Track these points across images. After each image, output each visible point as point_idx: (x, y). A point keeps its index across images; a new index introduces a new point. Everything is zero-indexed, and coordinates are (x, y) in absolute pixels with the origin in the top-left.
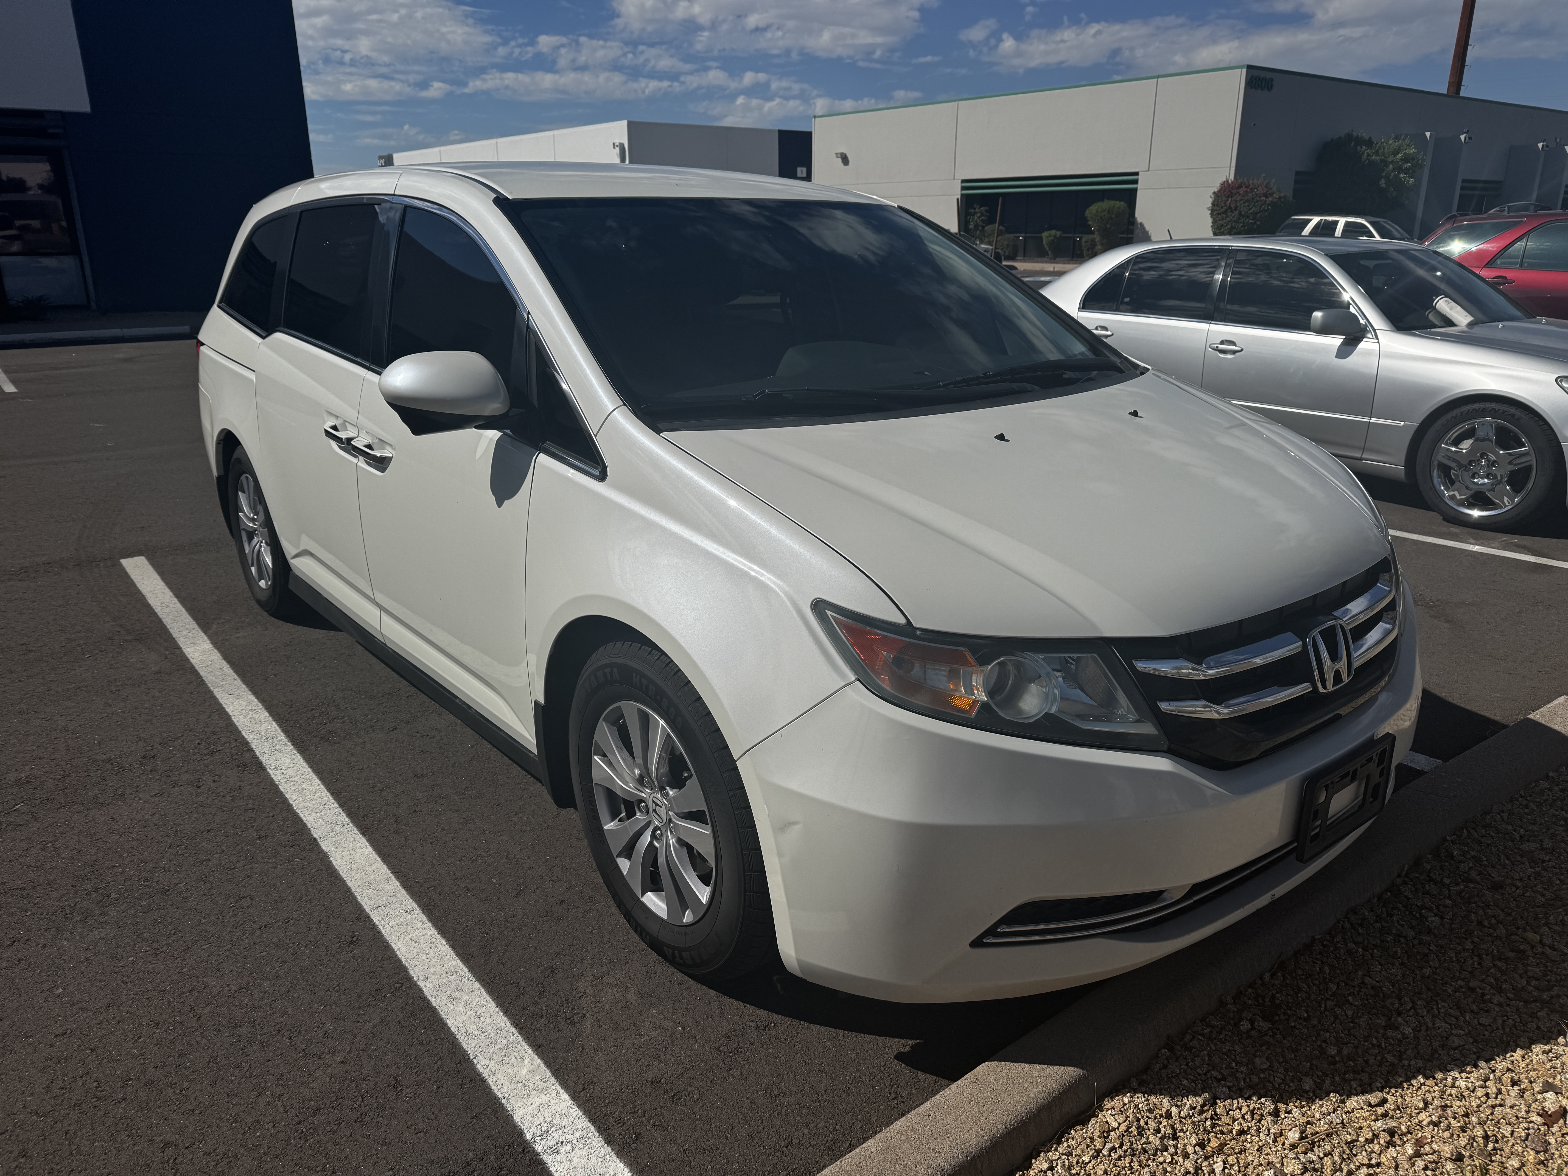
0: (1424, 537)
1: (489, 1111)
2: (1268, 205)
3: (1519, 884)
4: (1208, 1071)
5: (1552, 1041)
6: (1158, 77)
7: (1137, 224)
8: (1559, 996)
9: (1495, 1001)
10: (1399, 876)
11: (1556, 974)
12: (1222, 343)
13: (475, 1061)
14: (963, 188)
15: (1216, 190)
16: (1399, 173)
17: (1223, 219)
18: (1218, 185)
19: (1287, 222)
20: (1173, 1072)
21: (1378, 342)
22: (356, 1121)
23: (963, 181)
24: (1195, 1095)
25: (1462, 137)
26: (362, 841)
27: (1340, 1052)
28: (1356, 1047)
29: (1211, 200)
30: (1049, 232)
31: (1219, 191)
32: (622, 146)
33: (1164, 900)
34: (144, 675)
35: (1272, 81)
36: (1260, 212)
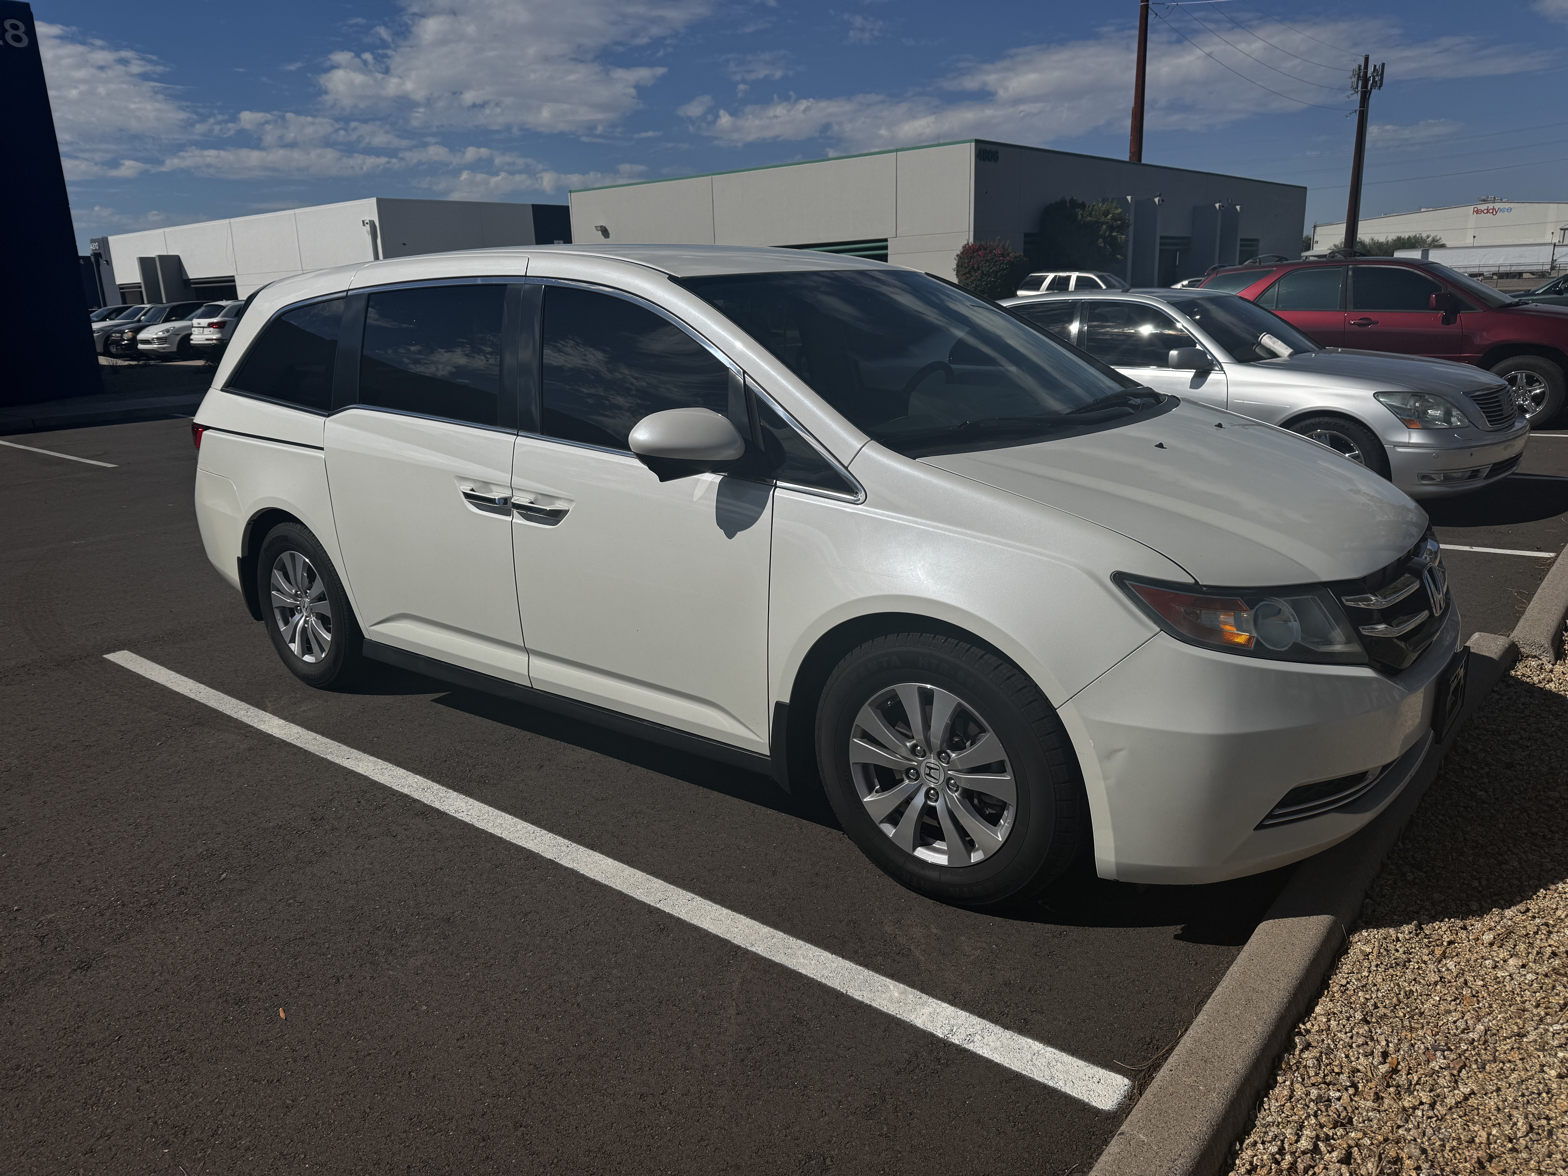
2: (1007, 264)
6: (897, 151)
15: (959, 253)
16: (1111, 232)
17: (967, 278)
18: (961, 248)
19: (1026, 281)
21: (1224, 374)
24: (1408, 924)
25: (1156, 200)
29: (956, 262)
31: (962, 253)
32: (372, 224)
33: (1366, 781)
35: (997, 153)
36: (1000, 271)
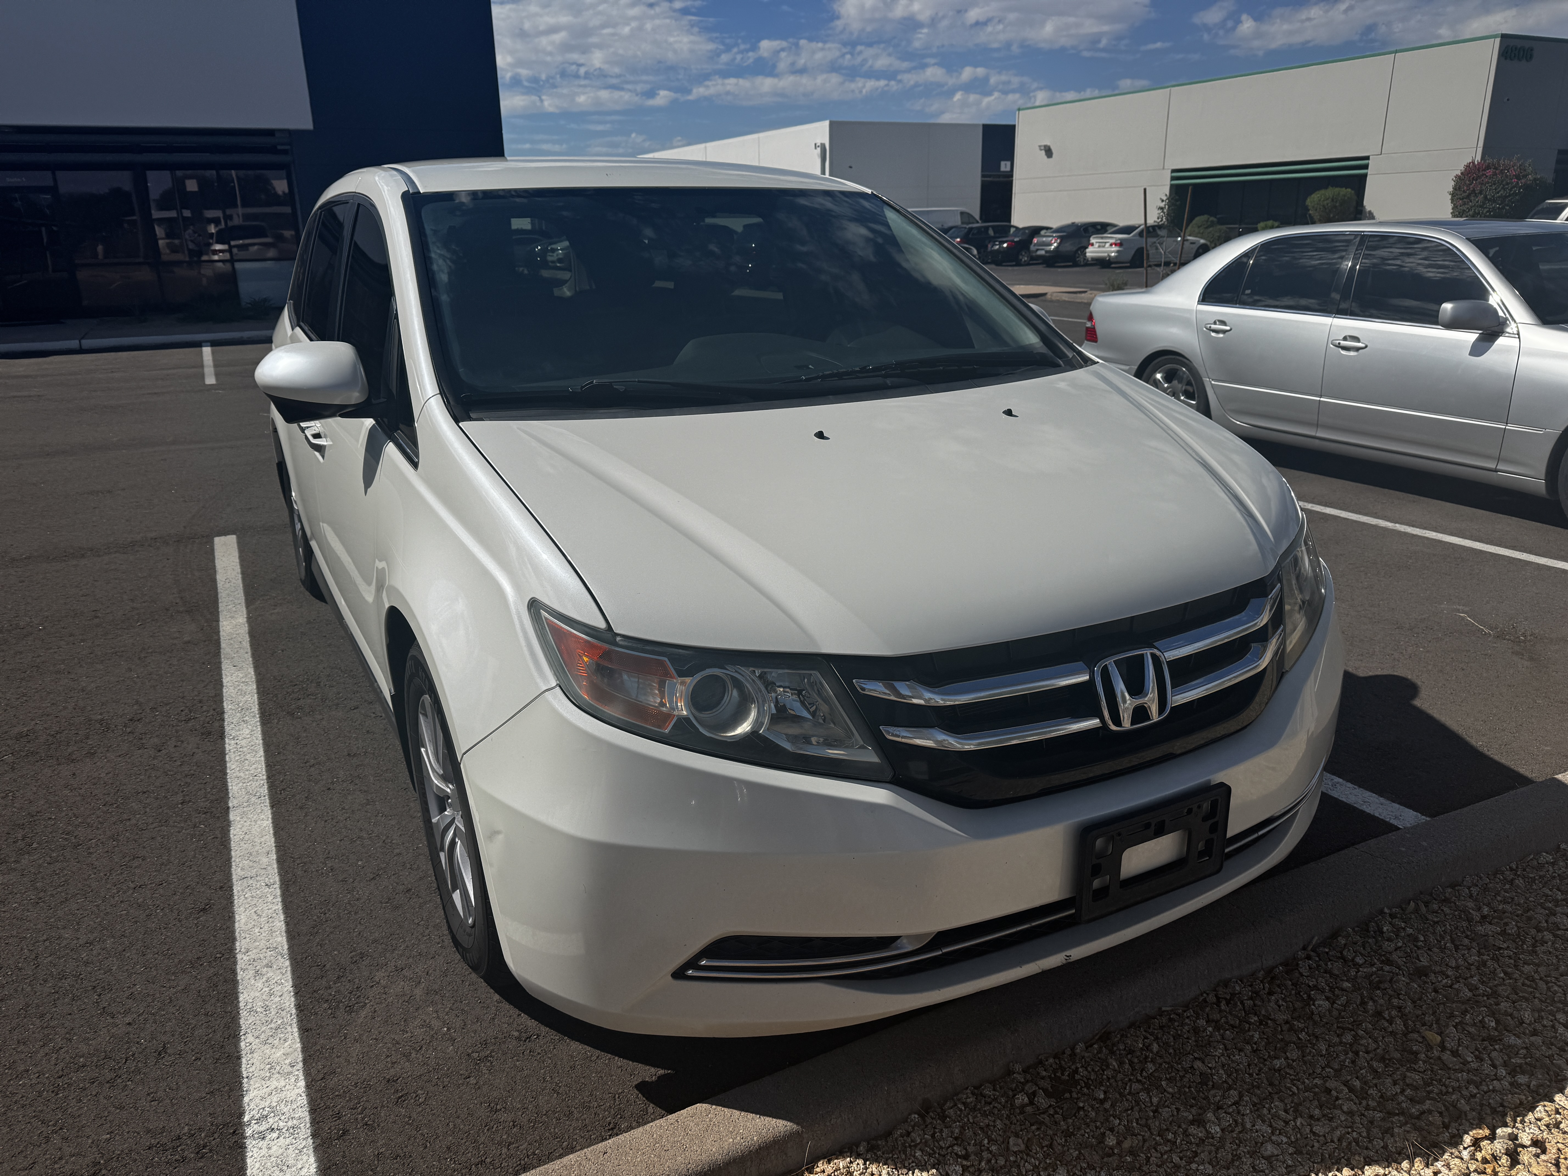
0: (1556, 561)
1: (227, 1088)
2: (1520, 188)
3: (1450, 972)
4: (952, 1146)
5: (1394, 1165)
6: (1396, 52)
7: (1365, 212)
8: (1430, 1112)
9: (1345, 1108)
10: (1304, 948)
11: (1444, 1085)
12: (1345, 339)
13: (243, 1037)
14: (1173, 178)
15: (1459, 173)
17: (1464, 204)
18: (1462, 168)
19: (1540, 207)
20: (912, 1141)
21: (1519, 338)
22: (108, 1082)
23: (1173, 171)
26: (268, 813)
27: (1119, 1143)
28: (1144, 1141)
29: (1453, 183)
30: (1265, 223)
31: (1463, 173)
32: (823, 146)
33: (897, 948)
34: (175, 644)
35: (1532, 50)
36: (1510, 196)
